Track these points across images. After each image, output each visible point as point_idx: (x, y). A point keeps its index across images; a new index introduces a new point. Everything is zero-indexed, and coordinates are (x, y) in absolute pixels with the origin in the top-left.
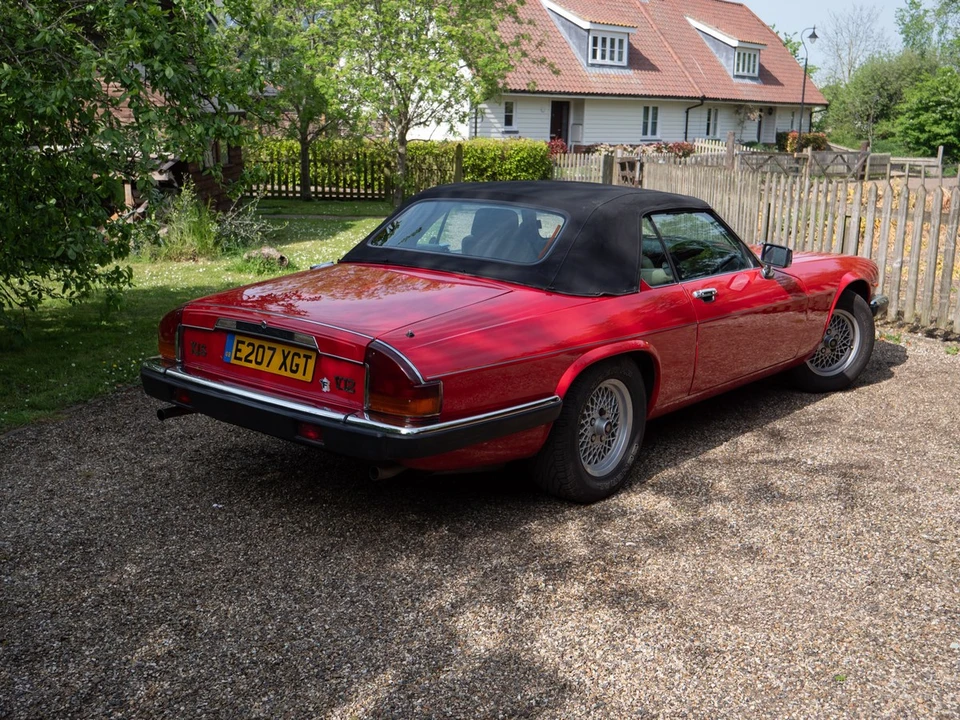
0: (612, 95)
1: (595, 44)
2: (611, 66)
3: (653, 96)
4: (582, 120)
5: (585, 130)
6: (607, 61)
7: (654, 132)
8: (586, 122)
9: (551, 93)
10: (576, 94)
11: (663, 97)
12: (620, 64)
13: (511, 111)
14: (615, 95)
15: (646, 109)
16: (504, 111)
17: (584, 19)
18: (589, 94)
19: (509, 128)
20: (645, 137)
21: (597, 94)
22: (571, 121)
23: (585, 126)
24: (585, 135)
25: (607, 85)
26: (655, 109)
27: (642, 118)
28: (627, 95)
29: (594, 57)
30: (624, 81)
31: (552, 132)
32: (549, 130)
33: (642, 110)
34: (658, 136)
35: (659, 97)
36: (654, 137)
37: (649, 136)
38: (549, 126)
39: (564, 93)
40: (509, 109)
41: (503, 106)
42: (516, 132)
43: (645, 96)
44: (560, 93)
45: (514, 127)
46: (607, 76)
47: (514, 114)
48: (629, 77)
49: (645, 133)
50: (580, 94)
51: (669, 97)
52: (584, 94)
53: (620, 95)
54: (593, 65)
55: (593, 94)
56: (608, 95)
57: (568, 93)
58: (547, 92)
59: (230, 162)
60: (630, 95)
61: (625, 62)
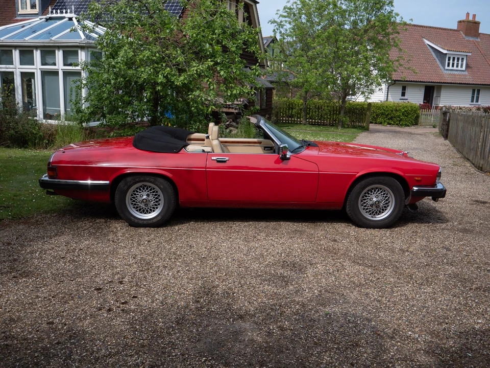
0: (455, 83)
1: (449, 60)
2: (457, 70)
3: (477, 84)
4: (440, 95)
5: (441, 99)
6: (455, 68)
7: (477, 101)
8: (441, 95)
9: (424, 82)
10: (437, 83)
11: (482, 85)
12: (461, 69)
13: (405, 90)
14: (457, 83)
15: (474, 91)
16: (401, 90)
17: (444, 49)
18: (444, 83)
19: (403, 98)
20: (472, 103)
21: (448, 83)
22: (435, 95)
23: (441, 97)
24: (441, 101)
25: (453, 79)
26: (479, 91)
27: (471, 95)
28: (463, 84)
29: (448, 66)
30: (463, 77)
31: (424, 100)
32: (423, 99)
33: (472, 91)
34: (479, 103)
35: (480, 85)
36: (477, 103)
37: (474, 103)
38: (423, 97)
39: (431, 82)
40: (404, 88)
41: (401, 88)
42: (407, 99)
43: (473, 84)
44: (429, 82)
45: (406, 97)
46: (454, 75)
47: (406, 91)
48: (465, 75)
49: (472, 101)
50: (439, 83)
51: (486, 85)
52: (441, 83)
53: (459, 84)
54: (447, 70)
55: (446, 83)
56: (454, 83)
57: (433, 82)
58: (422, 82)
59: (266, 107)
60: (465, 84)
61: (464, 68)
